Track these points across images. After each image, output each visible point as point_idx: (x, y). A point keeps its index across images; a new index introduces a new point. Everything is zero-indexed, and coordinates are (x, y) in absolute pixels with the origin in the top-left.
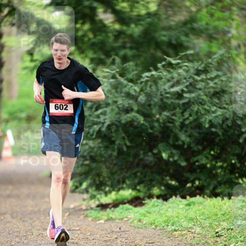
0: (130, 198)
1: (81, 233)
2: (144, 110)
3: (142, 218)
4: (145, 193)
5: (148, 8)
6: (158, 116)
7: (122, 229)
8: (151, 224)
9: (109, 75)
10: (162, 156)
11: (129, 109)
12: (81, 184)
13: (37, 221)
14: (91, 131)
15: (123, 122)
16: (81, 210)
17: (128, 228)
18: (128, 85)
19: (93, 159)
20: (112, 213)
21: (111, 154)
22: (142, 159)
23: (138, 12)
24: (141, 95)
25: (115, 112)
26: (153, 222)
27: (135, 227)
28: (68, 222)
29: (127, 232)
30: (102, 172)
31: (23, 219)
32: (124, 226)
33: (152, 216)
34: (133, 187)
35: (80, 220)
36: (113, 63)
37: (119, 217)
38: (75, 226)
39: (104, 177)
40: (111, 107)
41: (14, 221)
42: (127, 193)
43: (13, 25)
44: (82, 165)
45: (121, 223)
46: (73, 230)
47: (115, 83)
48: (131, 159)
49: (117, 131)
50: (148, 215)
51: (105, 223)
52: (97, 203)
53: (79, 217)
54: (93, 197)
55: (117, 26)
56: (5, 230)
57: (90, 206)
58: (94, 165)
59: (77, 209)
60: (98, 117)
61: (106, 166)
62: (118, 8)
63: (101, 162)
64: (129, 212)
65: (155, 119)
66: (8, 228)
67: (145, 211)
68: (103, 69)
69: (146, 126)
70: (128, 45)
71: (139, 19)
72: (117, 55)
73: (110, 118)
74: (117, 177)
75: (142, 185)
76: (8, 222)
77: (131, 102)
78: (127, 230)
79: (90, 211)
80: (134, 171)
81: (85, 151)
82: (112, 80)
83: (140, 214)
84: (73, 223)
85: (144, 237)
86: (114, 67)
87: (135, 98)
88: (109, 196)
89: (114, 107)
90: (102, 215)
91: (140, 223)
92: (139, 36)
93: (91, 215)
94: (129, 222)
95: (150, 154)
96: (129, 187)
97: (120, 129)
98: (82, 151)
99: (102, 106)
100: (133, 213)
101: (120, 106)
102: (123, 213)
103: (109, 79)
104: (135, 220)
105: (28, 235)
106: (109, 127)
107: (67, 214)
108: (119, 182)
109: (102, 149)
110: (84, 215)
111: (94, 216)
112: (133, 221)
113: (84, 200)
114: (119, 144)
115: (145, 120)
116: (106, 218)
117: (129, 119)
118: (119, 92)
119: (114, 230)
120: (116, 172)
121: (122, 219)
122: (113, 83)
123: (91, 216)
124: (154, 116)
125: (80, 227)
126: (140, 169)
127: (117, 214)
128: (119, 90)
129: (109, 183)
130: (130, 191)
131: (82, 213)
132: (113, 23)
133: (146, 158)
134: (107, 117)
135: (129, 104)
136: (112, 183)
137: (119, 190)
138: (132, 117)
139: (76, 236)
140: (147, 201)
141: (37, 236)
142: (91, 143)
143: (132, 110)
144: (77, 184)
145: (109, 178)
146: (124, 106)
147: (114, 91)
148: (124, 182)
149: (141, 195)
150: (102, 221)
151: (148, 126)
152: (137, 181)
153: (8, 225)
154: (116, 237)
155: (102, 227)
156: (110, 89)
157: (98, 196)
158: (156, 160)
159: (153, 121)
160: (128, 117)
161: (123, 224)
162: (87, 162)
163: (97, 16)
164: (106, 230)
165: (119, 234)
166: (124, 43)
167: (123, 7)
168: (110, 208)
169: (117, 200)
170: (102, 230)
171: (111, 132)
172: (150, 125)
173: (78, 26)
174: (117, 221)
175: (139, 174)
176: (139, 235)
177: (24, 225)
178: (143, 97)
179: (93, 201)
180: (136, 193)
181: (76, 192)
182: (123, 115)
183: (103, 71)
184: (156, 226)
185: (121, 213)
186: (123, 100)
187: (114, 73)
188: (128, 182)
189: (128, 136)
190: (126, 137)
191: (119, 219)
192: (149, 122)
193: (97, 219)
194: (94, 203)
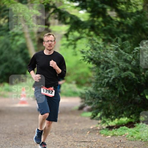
0: (126, 122)
1: (97, 144)
2: (135, 70)
3: (134, 134)
4: (136, 120)
5: (137, 8)
6: (143, 73)
7: (121, 141)
8: (139, 138)
9: (114, 48)
10: (146, 98)
11: (126, 69)
12: (97, 114)
13: (70, 136)
14: (103, 82)
15: (122, 77)
16: (97, 130)
17: (125, 141)
18: (126, 55)
19: (104, 99)
20: (115, 131)
21: (115, 96)
22: (134, 99)
23: (131, 10)
24: (133, 60)
25: (118, 71)
26: (140, 137)
27: (129, 140)
28: (89, 137)
29: (124, 143)
30: (110, 107)
31: (62, 135)
32: (123, 140)
33: (139, 134)
34: (128, 116)
35: (97, 136)
36: (117, 41)
37: (120, 134)
38: (93, 139)
39: (111, 110)
40: (115, 68)
41: (57, 136)
42: (125, 120)
43: (56, 18)
44: (98, 103)
45: (121, 137)
46: (92, 142)
47: (118, 53)
48: (127, 99)
49: (118, 82)
50: (137, 133)
51: (111, 138)
52: (107, 125)
53: (95, 134)
54: (104, 122)
55: (119, 19)
56: (51, 142)
57: (102, 127)
58: (105, 103)
59: (94, 129)
60: (107, 74)
61: (112, 103)
62: (119, 8)
63: (109, 101)
64: (126, 131)
65: (142, 75)
66: (53, 140)
67: (136, 131)
68: (111, 45)
69: (136, 79)
70: (125, 31)
71: (132, 15)
72: (119, 36)
73: (115, 74)
74: (118, 110)
75: (134, 115)
76: (53, 137)
77: (127, 64)
78: (124, 142)
79: (102, 130)
80: (129, 106)
81: (99, 94)
82: (115, 52)
83: (132, 132)
84: (92, 137)
85: (135, 146)
86: (117, 44)
87: (130, 62)
88: (114, 121)
89: (117, 68)
90: (110, 133)
91: (132, 138)
92: (132, 25)
93: (103, 132)
94: (126, 137)
95: (138, 96)
96: (126, 116)
97: (121, 81)
98: (98, 94)
99: (110, 67)
100: (128, 132)
101: (121, 67)
102: (122, 132)
103: (114, 51)
104: (129, 136)
105: (65, 145)
106: (114, 80)
107: (89, 132)
108: (120, 113)
109: (110, 93)
110: (99, 133)
111: (104, 134)
112: (128, 136)
113: (99, 124)
114: (120, 90)
115: (135, 76)
116: (112, 134)
117: (126, 75)
118: (120, 59)
119: (117, 142)
120: (118, 107)
121: (122, 135)
122: (116, 53)
123: (103, 134)
124: (141, 73)
125: (96, 140)
126: (132, 105)
127: (118, 132)
128: (120, 57)
129: (114, 114)
130: (126, 118)
131: (98, 131)
132: (116, 17)
133: (136, 98)
134: (112, 74)
135: (126, 66)
136: (115, 114)
137: (120, 118)
138: (128, 74)
139: (94, 145)
140: (137, 124)
141: (71, 145)
142: (103, 89)
143: (128, 69)
144: (95, 114)
145: (114, 110)
146: (123, 67)
147: (117, 58)
148: (123, 113)
149: (133, 121)
150: (110, 137)
151: (137, 79)
152: (130, 112)
153: (53, 139)
154: (118, 146)
155: (110, 140)
156: (115, 57)
157: (107, 122)
158: (142, 100)
159: (140, 76)
160: (125, 74)
161: (122, 138)
162: (100, 101)
163: (107, 13)
164: (112, 142)
165: (120, 144)
166: (123, 29)
167: (123, 8)
168: (115, 129)
169: (118, 124)
170: (110, 142)
171: (115, 83)
172: (138, 79)
173: (95, 19)
174: (118, 136)
175: (132, 108)
176: (132, 145)
177: (63, 139)
178: (134, 62)
179: (104, 124)
180: (130, 120)
181: (94, 119)
182: (122, 73)
183: (111, 46)
184: (142, 140)
185: (121, 132)
186: (122, 63)
187: (117, 48)
188: (125, 113)
189: (125, 85)
190: (124, 86)
191: (120, 135)
192: (138, 77)
193: (107, 135)
194: (104, 126)
